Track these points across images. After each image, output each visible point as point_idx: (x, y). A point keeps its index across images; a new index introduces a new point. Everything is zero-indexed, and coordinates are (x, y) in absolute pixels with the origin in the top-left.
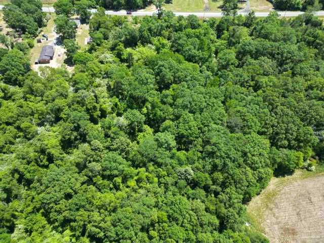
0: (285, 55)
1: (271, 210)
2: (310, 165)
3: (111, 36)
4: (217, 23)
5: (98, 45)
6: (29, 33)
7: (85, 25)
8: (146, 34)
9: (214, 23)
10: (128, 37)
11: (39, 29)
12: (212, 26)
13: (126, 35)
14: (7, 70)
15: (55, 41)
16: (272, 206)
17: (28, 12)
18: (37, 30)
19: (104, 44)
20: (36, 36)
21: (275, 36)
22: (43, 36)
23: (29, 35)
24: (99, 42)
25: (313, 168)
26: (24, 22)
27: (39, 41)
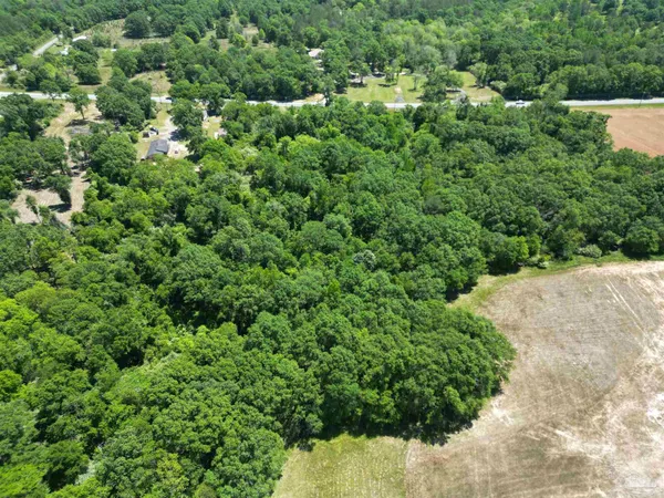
0: (507, 138)
1: (486, 307)
2: (541, 260)
3: (254, 128)
4: (414, 112)
5: (235, 137)
6: (132, 123)
7: (214, 117)
8: (308, 123)
9: (410, 112)
10: (282, 126)
11: (146, 121)
12: (406, 116)
13: (278, 123)
14: (107, 159)
15: (170, 136)
16: (486, 303)
17: (131, 95)
18: (143, 121)
19: (244, 138)
20: (140, 129)
21: (495, 118)
22: (152, 129)
23: (132, 127)
24: (237, 134)
25: (546, 264)
26: (128, 108)
27: (146, 135)
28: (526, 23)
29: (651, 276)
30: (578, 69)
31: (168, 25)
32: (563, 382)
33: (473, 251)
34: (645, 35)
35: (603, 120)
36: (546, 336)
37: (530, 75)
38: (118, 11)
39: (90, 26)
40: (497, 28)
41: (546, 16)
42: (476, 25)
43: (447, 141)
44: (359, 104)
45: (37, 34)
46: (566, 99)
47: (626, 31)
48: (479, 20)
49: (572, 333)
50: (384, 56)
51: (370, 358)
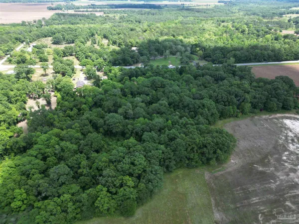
6: (68, 75)
7: (100, 72)
9: (178, 69)
11: (72, 75)
12: (176, 70)
14: (64, 87)
20: (71, 77)
23: (68, 77)
24: (112, 78)
26: (66, 70)
27: (74, 80)
28: (214, 38)
29: (276, 118)
30: (237, 52)
31: (71, 39)
32: (253, 151)
33: (215, 111)
34: (258, 41)
35: (250, 68)
36: (244, 139)
37: (220, 55)
38: (46, 34)
39: (36, 40)
40: (203, 39)
41: (221, 35)
42: (195, 38)
43: (195, 77)
44: (158, 66)
45: (14, 43)
46: (235, 63)
47: (251, 40)
48: (196, 37)
49: (253, 137)
50: (163, 49)
51: (189, 143)
